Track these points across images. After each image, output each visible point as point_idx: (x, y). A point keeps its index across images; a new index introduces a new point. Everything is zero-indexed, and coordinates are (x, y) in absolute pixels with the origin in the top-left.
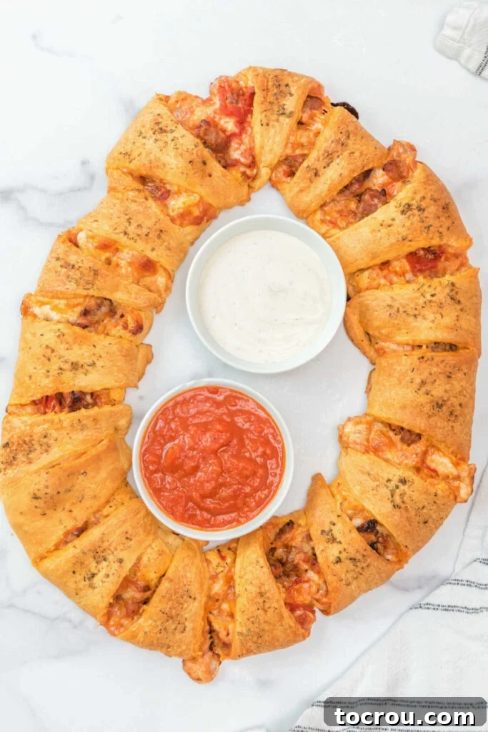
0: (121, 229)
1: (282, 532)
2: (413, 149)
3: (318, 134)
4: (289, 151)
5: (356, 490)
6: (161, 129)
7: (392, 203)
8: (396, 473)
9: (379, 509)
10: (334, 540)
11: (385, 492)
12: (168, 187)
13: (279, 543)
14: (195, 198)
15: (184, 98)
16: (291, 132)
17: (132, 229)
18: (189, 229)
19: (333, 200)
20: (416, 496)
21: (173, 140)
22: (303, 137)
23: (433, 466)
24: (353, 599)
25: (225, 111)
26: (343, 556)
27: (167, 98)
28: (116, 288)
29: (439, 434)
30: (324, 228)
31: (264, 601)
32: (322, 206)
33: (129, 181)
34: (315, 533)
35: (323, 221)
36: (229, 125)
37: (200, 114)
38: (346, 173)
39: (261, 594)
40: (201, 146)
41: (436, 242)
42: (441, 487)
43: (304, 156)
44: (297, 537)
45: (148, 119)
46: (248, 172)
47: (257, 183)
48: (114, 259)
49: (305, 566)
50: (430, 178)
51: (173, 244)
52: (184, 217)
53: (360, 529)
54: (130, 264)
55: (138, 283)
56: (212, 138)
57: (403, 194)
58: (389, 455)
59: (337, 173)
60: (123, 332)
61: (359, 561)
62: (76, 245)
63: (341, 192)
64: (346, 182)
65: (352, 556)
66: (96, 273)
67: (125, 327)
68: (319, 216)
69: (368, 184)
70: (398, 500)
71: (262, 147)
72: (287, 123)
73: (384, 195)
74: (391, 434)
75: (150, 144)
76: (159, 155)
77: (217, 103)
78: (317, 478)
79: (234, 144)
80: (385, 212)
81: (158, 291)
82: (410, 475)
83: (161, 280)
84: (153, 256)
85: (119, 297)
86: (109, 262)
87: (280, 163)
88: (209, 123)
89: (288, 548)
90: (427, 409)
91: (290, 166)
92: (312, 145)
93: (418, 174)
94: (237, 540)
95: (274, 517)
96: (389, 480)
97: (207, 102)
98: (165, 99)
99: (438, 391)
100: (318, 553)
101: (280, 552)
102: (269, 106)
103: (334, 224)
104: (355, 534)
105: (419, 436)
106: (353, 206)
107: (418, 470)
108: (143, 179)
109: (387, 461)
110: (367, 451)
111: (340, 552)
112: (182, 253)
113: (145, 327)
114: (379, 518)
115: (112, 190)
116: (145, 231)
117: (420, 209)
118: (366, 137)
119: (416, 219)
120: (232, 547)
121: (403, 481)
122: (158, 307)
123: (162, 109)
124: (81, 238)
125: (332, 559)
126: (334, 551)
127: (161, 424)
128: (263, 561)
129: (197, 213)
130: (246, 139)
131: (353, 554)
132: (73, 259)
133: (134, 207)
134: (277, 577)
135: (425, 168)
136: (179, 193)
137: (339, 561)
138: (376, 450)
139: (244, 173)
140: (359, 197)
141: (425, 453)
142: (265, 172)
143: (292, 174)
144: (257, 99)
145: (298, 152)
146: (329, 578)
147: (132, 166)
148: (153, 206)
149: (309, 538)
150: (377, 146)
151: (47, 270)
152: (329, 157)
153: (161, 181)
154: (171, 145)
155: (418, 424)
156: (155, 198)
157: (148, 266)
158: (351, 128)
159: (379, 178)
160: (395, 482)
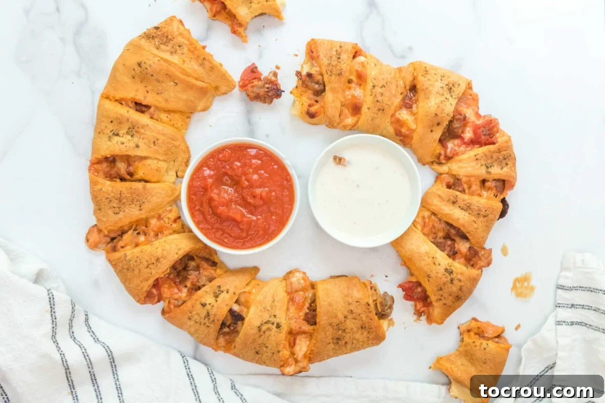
0: (376, 83)
1: (207, 260)
2: (489, 264)
3: (480, 195)
4: (464, 179)
5: (259, 298)
6: (451, 89)
7: (450, 261)
8: (282, 319)
9: (253, 318)
10: (217, 296)
11: (266, 317)
12: (414, 106)
13: (198, 261)
14: (413, 126)
15: (475, 99)
16: (477, 177)
17: (378, 90)
18: (391, 129)
19: (440, 220)
20: (273, 338)
21: (446, 98)
22: (475, 187)
23: (298, 341)
24: (181, 326)
25: (476, 129)
26: (208, 307)
27: (471, 88)
28: (334, 91)
29: (321, 336)
30: (419, 220)
31: (153, 264)
32: (434, 214)
33: (409, 78)
34: (216, 282)
35: (423, 218)
36: (468, 134)
37: (469, 113)
38: (461, 221)
39: (158, 260)
40: (449, 118)
41: (433, 298)
42: (286, 353)
43: (463, 191)
44: (207, 271)
45: (453, 79)
46: (442, 157)
47: (436, 166)
48: (353, 85)
49: (189, 285)
50: (474, 281)
51: (377, 122)
52: (398, 123)
53: (231, 311)
54: (353, 96)
55: (342, 106)
56: (456, 125)
57: (458, 266)
58: (292, 309)
59: (459, 216)
60: (306, 105)
61: (209, 319)
62: (354, 57)
63: (447, 223)
64: (455, 224)
65: (210, 313)
66: (340, 74)
67: (310, 106)
68: (426, 214)
69: (458, 239)
70: (264, 328)
71: (461, 161)
72: (482, 172)
73: (453, 254)
74: (307, 305)
75: (439, 84)
76: (434, 92)
77: (479, 122)
78: (256, 269)
79: (457, 142)
80: (442, 258)
81: (341, 121)
82: (285, 328)
83: (350, 120)
84: (364, 110)
85: (329, 96)
86: (350, 82)
87: (454, 176)
88: (464, 120)
89: (198, 268)
90: (335, 321)
91: (455, 183)
92: (472, 194)
93: (474, 272)
94: (190, 231)
95: (215, 252)
96: (275, 316)
97: (478, 115)
98: (469, 86)
99: (350, 324)
100: (203, 289)
101: (192, 264)
102: (489, 156)
103: (424, 225)
104: (226, 309)
105: (315, 324)
106: (441, 234)
107: (291, 333)
108: (413, 88)
109: (288, 309)
110: (288, 293)
111: (210, 304)
112: (373, 130)
113: (314, 120)
114: (246, 320)
115: (400, 70)
116: (380, 98)
117: (452, 281)
118: (488, 228)
119: (444, 280)
120: (185, 229)
121: (278, 326)
122: (331, 125)
123: (463, 87)
124: (361, 59)
125: (203, 301)
126: (209, 299)
127: (253, 152)
128: (182, 253)
129: (404, 130)
130: (462, 148)
131: (212, 313)
132: (344, 56)
133: (393, 87)
134: (174, 267)
135: (479, 276)
136: (413, 114)
137: (204, 305)
138: (292, 300)
139: (440, 154)
140: (447, 237)
141: (304, 333)
142: (444, 169)
143: (449, 186)
144: (491, 147)
145: (465, 186)
146: (189, 304)
147: (420, 78)
148: (398, 100)
149: (211, 280)
150: (484, 239)
151: (331, 43)
152: (467, 208)
153: (417, 100)
154: (443, 98)
155: (322, 319)
156: (403, 100)
157: (356, 109)
158: (491, 216)
159: (463, 247)
160: (276, 320)
